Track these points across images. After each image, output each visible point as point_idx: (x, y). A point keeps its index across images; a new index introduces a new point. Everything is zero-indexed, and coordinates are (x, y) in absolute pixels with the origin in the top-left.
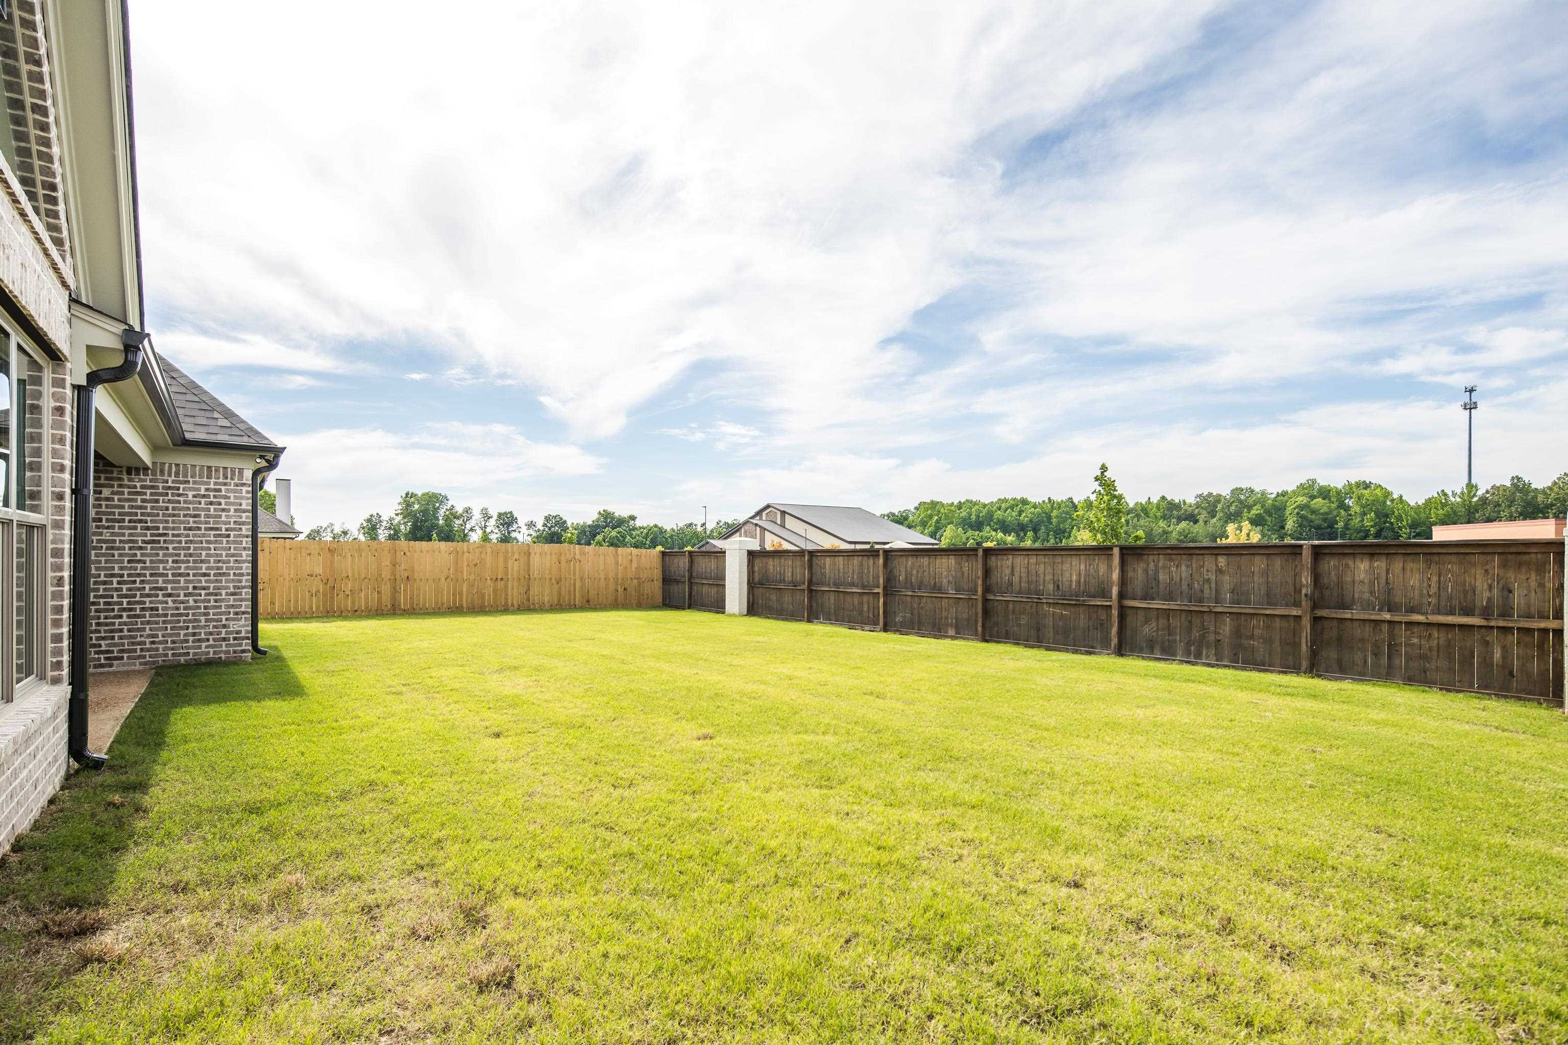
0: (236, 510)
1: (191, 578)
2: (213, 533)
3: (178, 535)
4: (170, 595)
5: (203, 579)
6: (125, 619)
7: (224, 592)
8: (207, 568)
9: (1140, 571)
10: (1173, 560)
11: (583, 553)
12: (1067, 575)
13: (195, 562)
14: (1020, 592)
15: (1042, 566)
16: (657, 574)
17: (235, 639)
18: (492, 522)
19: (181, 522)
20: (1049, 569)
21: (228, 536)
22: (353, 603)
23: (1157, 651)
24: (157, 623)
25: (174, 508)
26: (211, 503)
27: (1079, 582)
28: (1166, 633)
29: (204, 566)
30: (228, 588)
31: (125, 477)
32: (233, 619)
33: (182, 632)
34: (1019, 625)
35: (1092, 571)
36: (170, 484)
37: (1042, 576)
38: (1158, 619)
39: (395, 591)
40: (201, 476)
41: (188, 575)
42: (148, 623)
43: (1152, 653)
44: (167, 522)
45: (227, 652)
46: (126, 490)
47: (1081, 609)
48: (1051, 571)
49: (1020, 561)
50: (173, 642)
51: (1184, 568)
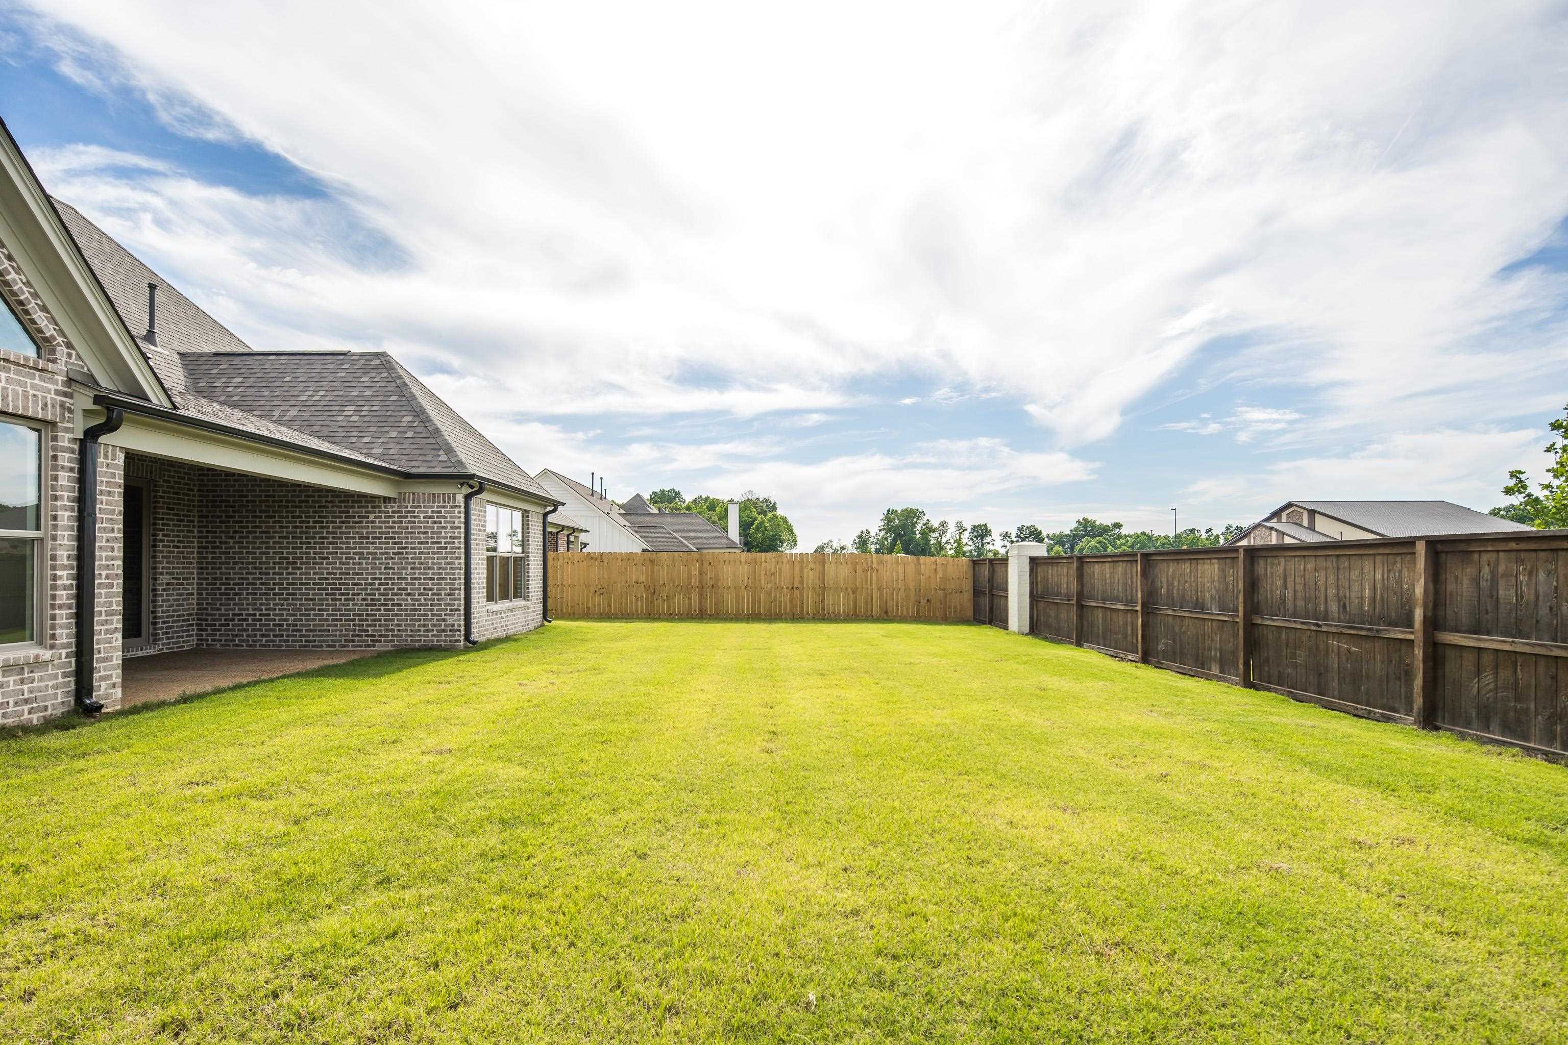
0: (451, 527)
1: (422, 581)
2: (436, 546)
3: (414, 548)
4: (409, 594)
5: (430, 582)
6: (382, 612)
7: (443, 593)
8: (433, 574)
9: (1466, 582)
10: (1522, 562)
11: (881, 562)
12: (1356, 587)
13: (425, 568)
14: (1294, 615)
15: (1323, 573)
16: (967, 585)
17: (451, 630)
18: (966, 535)
19: (416, 538)
20: (1332, 579)
21: (446, 548)
22: (669, 607)
23: (1495, 724)
24: (401, 615)
25: (412, 528)
26: (435, 522)
27: (1373, 599)
28: (1511, 695)
29: (431, 572)
30: (446, 589)
31: (383, 505)
32: (450, 615)
33: (417, 623)
34: (1295, 666)
35: (1392, 581)
36: (409, 509)
37: (1323, 589)
38: (1496, 667)
39: (702, 596)
40: (429, 502)
41: (420, 579)
42: (396, 615)
43: (1487, 728)
44: (407, 538)
45: (445, 641)
46: (383, 515)
47: (1378, 645)
48: (1335, 582)
49: (1295, 566)
50: (411, 631)
51: (1542, 576)
